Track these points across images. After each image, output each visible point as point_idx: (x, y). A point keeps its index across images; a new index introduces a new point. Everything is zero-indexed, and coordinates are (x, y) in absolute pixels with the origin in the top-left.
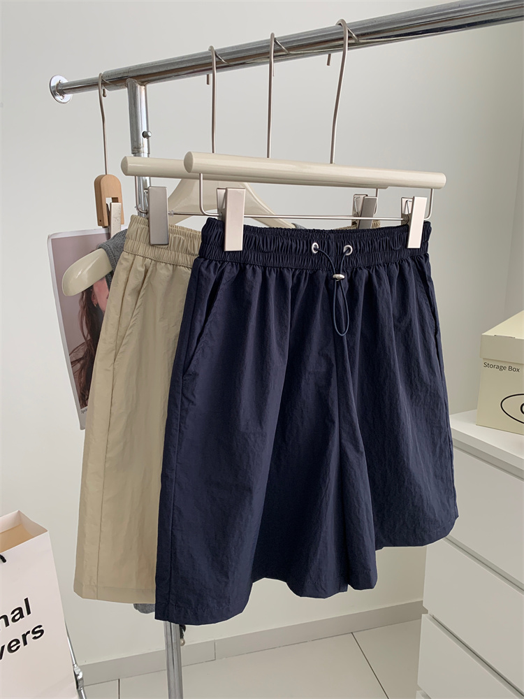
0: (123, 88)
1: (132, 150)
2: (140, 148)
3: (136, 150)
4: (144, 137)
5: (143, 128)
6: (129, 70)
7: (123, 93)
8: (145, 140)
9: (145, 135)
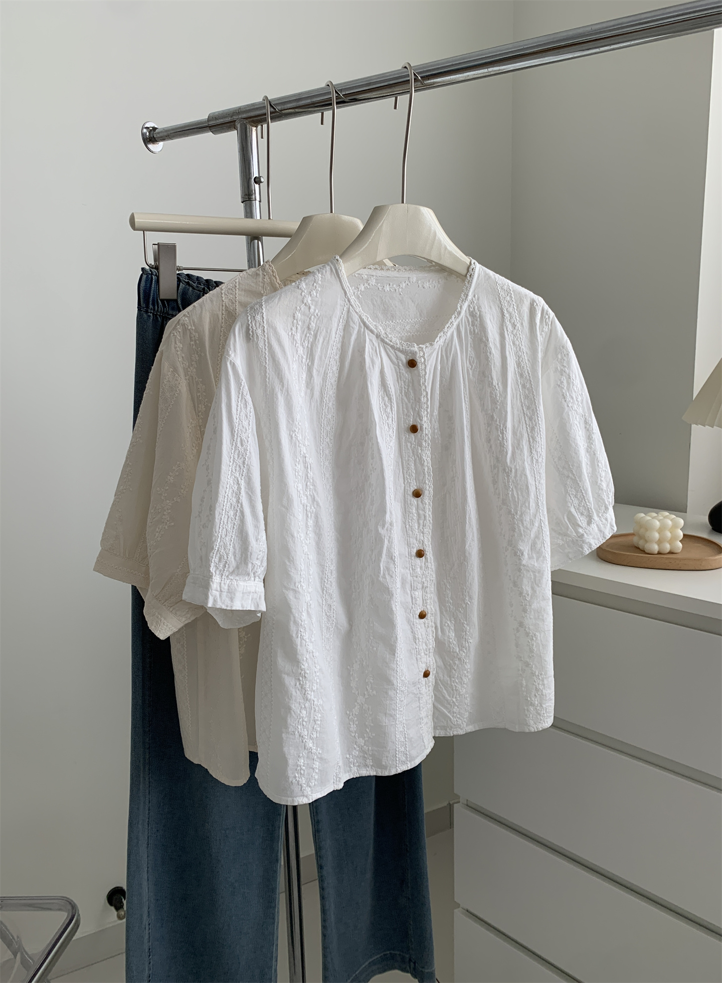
0: (231, 130)
1: (242, 197)
2: (252, 195)
3: (247, 197)
4: (256, 182)
5: (256, 174)
6: (238, 111)
7: (232, 137)
8: (257, 186)
9: (258, 181)
